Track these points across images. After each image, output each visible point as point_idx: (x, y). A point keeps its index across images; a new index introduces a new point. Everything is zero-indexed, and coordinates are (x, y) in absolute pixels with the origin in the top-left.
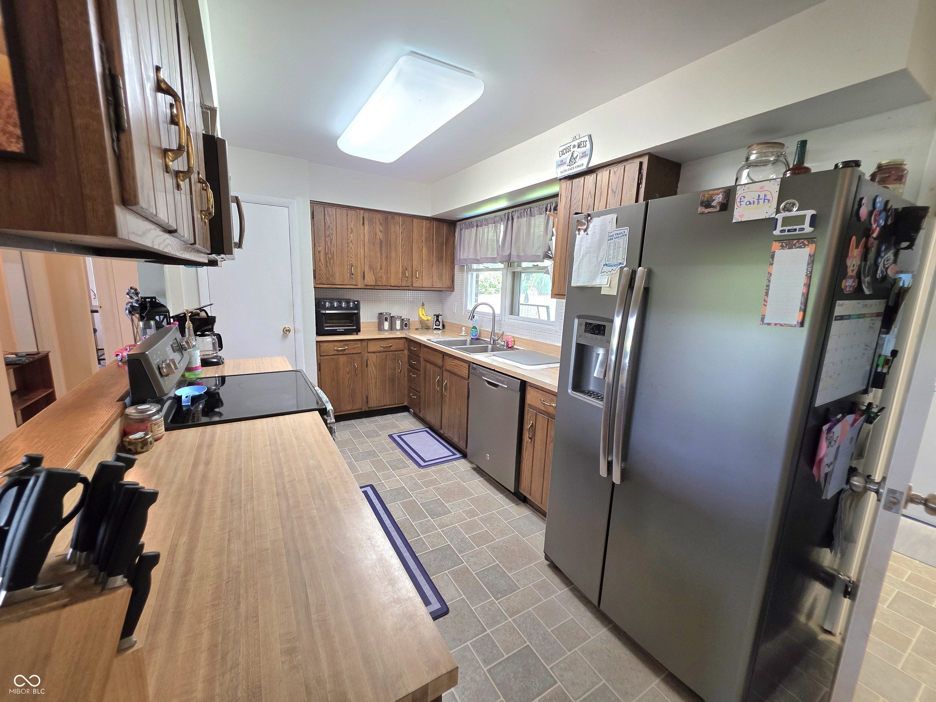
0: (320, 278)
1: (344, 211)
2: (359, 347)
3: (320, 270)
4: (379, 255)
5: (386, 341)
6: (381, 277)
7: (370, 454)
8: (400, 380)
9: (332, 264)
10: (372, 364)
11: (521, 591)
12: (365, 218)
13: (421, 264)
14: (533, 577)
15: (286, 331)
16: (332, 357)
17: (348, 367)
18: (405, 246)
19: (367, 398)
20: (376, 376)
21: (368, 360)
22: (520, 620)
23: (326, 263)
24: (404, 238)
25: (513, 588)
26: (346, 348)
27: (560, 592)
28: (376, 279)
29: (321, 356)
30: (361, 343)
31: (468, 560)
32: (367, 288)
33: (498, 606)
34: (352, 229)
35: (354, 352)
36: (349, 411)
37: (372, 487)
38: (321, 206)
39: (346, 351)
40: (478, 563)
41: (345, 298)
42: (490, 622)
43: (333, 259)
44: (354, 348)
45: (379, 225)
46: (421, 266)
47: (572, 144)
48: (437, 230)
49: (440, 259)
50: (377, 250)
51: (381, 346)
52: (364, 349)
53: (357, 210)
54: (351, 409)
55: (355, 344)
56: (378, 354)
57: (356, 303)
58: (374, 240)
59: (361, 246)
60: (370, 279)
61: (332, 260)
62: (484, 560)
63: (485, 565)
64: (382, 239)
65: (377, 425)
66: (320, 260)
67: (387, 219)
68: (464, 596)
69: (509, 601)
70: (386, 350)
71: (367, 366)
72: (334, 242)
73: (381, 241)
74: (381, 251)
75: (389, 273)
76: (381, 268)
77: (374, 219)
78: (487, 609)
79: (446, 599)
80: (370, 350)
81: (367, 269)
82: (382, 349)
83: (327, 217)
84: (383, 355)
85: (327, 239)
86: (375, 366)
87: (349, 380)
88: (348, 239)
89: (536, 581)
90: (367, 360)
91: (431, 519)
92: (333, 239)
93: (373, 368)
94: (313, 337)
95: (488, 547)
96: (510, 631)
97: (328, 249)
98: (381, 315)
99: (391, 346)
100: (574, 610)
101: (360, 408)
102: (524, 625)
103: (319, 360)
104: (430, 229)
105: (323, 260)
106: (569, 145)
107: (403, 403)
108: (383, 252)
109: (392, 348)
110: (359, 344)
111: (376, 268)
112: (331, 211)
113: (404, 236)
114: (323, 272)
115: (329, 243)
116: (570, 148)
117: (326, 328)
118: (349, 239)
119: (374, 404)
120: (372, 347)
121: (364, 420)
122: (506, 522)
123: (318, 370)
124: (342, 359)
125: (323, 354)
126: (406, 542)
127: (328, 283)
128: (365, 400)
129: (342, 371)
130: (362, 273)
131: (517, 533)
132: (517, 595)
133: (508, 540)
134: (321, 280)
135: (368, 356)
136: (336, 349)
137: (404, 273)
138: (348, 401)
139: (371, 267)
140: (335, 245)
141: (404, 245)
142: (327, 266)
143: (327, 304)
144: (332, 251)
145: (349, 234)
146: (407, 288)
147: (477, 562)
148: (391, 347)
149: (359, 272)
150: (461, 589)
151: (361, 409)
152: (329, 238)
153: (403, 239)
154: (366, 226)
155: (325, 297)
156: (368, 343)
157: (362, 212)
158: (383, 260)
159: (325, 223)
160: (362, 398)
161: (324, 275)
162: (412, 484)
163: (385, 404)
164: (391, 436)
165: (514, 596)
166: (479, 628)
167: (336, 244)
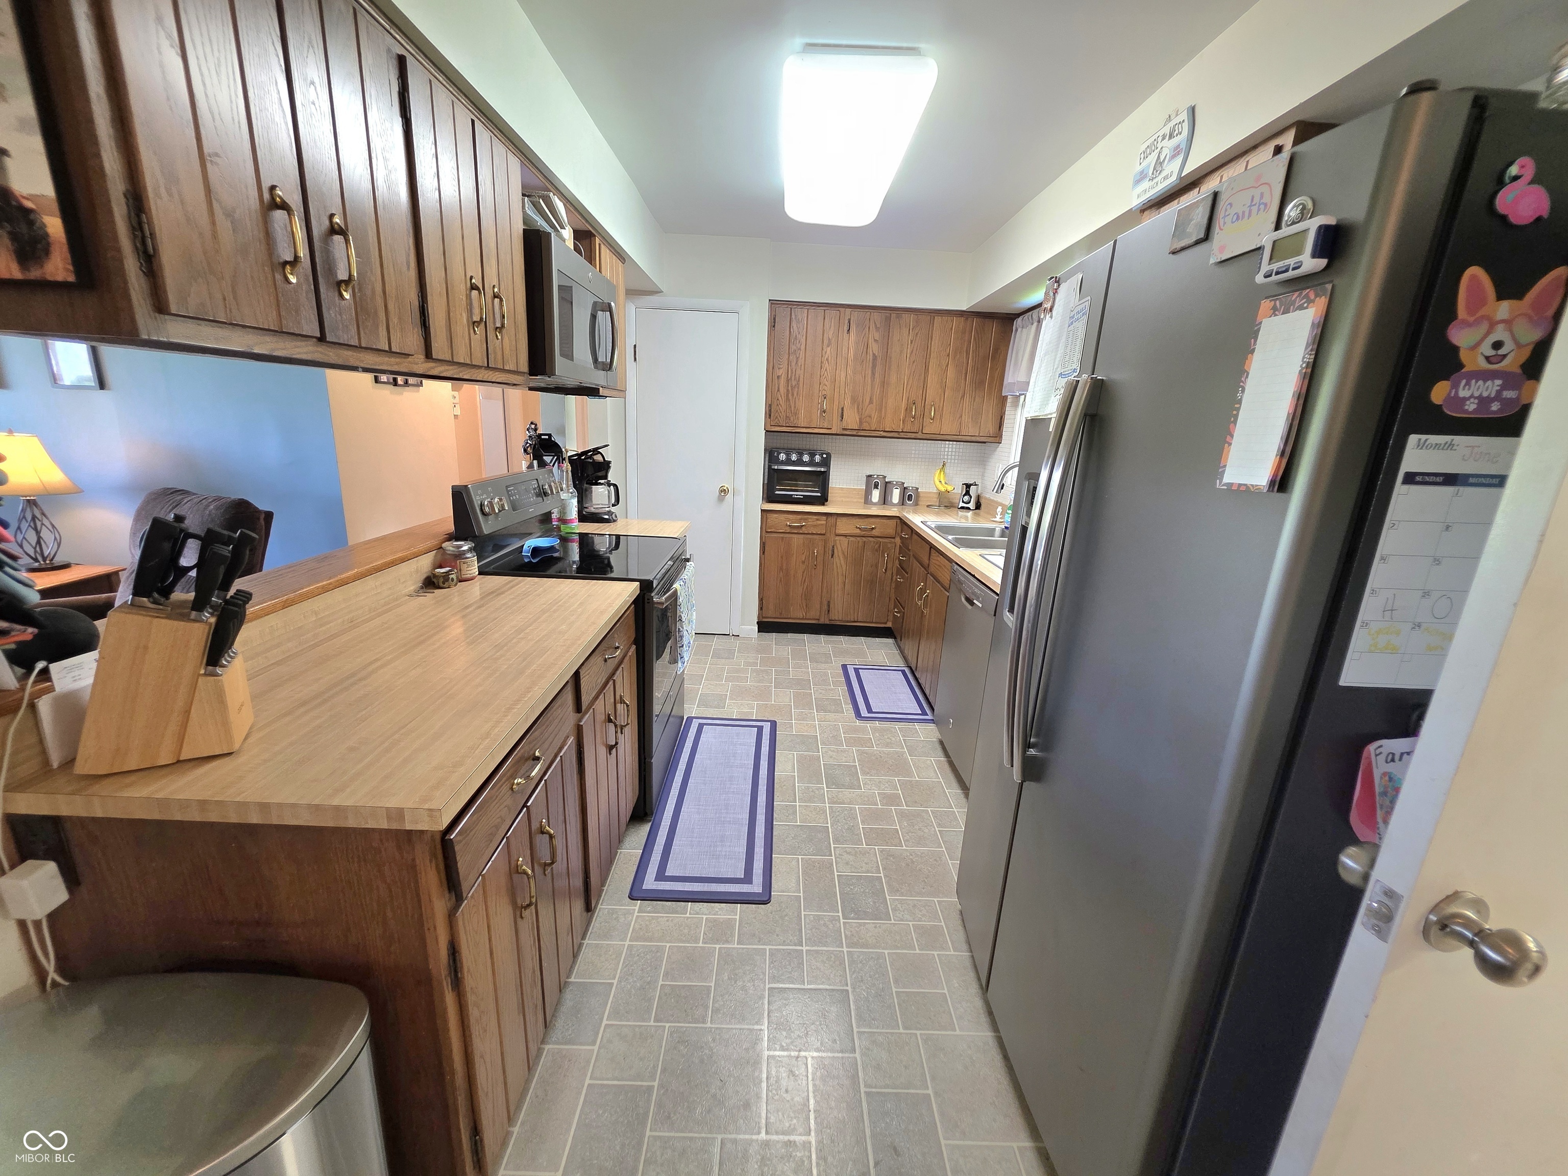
0: (777, 417)
1: (820, 311)
2: (822, 524)
3: (777, 405)
4: (869, 380)
5: (866, 520)
6: (870, 417)
7: (802, 683)
8: (883, 584)
9: (795, 395)
10: (840, 554)
11: (891, 924)
12: (851, 322)
13: (941, 395)
14: (924, 915)
15: (724, 491)
16: (782, 535)
17: (803, 553)
18: (915, 364)
19: (829, 606)
20: (844, 573)
21: (835, 547)
22: (859, 957)
23: (787, 395)
24: (914, 351)
25: (880, 914)
26: (804, 524)
27: (952, 953)
28: (860, 419)
29: (766, 532)
30: (827, 519)
31: (842, 855)
32: (846, 433)
33: (840, 926)
34: (829, 339)
35: (815, 532)
36: (799, 619)
37: (774, 724)
38: (787, 307)
39: (804, 529)
40: (851, 865)
41: (808, 447)
42: (816, 939)
43: (798, 388)
44: (815, 526)
45: (874, 331)
46: (940, 399)
47: (1161, 133)
48: (978, 333)
49: (979, 384)
50: (867, 373)
51: (857, 527)
52: (830, 529)
53: (840, 309)
54: (803, 616)
55: (817, 520)
56: (852, 539)
57: (825, 456)
58: (863, 355)
59: (842, 366)
60: (851, 420)
61: (796, 389)
62: (864, 865)
63: (859, 871)
64: (877, 354)
65: (835, 647)
66: (778, 390)
67: (888, 319)
68: (801, 895)
69: (862, 927)
70: (865, 535)
71: (832, 556)
72: (801, 361)
73: (875, 357)
74: (873, 374)
75: (883, 410)
76: (871, 402)
77: (867, 322)
78: (822, 922)
79: (776, 887)
80: (838, 532)
81: (847, 403)
82: (858, 531)
83: (794, 324)
84: (859, 542)
85: (791, 357)
86: (846, 558)
87: (803, 573)
88: (822, 356)
89: (925, 921)
90: (833, 547)
91: (825, 787)
92: (800, 357)
93: (841, 559)
94: (757, 502)
95: (882, 851)
96: (834, 962)
97: (792, 373)
98: (870, 478)
99: (873, 528)
100: (956, 985)
101: (817, 618)
102: (860, 965)
103: (764, 538)
104: (964, 332)
105: (782, 390)
106: (1155, 137)
107: (886, 623)
108: (877, 375)
109: (875, 533)
110: (823, 521)
111: (863, 402)
112: (801, 313)
113: (916, 346)
114: (781, 408)
115: (793, 364)
116: (1157, 143)
117: (777, 492)
118: (824, 355)
119: (838, 616)
120: (844, 527)
121: (822, 637)
122: (937, 829)
123: (762, 552)
124: (797, 540)
125: (769, 530)
126: (771, 802)
127: (787, 425)
128: (825, 607)
129: (795, 556)
130: (840, 410)
131: (944, 849)
132: (880, 927)
133: (922, 854)
134: (778, 420)
135: (835, 541)
136: (788, 523)
137: (908, 410)
138: (800, 605)
139: (854, 400)
140: (803, 366)
141: (914, 362)
142: (788, 399)
143: (783, 457)
144: (797, 376)
145: (824, 347)
146: (913, 435)
147: (851, 863)
148: (874, 531)
149: (835, 408)
150: (804, 883)
151: (819, 620)
152: (795, 356)
153: (912, 352)
154: (852, 333)
155: (778, 446)
156: (838, 520)
157: (848, 311)
158: (876, 389)
159: (790, 332)
160: (821, 603)
161: (783, 413)
162: (831, 735)
163: (856, 620)
164: (844, 667)
165: (873, 926)
166: (795, 938)
167: (805, 365)
